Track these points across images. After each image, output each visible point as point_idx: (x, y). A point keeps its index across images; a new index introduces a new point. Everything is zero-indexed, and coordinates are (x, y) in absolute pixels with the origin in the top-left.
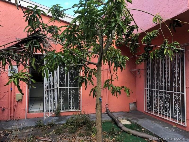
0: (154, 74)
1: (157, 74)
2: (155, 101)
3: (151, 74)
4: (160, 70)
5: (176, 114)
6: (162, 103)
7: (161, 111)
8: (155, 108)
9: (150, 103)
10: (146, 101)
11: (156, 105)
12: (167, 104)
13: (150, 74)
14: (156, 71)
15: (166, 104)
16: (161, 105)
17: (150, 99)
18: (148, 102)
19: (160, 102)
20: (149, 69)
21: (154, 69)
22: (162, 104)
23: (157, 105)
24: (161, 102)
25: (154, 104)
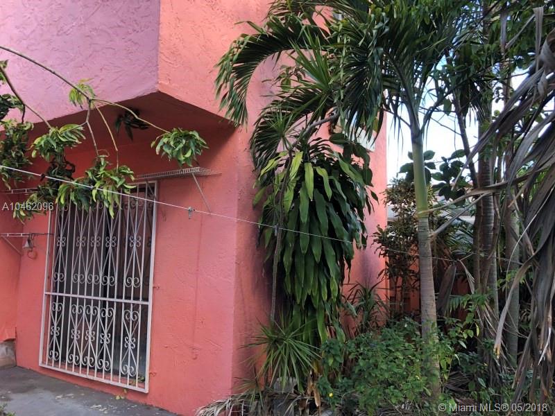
0: (77, 248)
1: (84, 249)
2: (74, 332)
3: (69, 249)
4: (93, 239)
5: (125, 362)
6: (92, 334)
7: (88, 358)
8: (71, 352)
9: (58, 338)
10: (45, 334)
11: (75, 342)
12: (106, 336)
13: (64, 249)
14: (83, 240)
15: (103, 336)
16: (90, 340)
17: (59, 325)
18: (52, 336)
19: (88, 333)
20: (65, 235)
21: (78, 234)
22: (92, 339)
23: (79, 341)
24: (90, 333)
25: (71, 340)
